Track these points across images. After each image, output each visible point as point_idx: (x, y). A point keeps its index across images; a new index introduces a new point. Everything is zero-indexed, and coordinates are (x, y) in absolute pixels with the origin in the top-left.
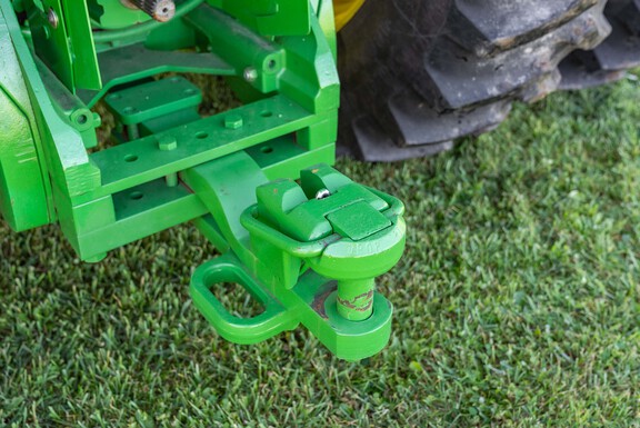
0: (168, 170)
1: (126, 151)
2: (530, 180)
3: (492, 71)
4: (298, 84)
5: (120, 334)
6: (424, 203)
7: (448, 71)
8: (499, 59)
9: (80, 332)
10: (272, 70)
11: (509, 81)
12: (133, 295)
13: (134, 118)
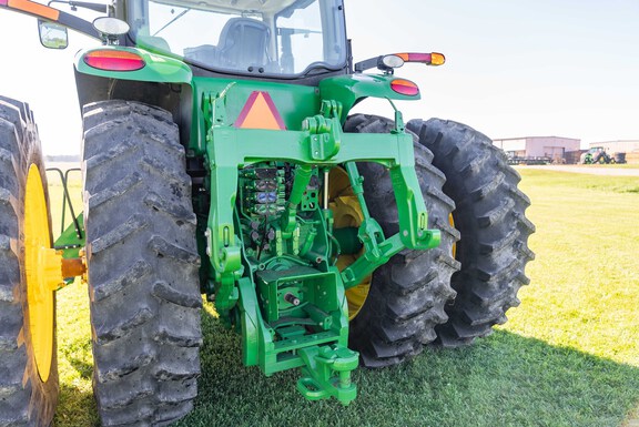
0: (293, 348)
1: (282, 342)
2: (432, 379)
3: (404, 329)
4: (336, 327)
5: (270, 418)
6: (388, 384)
7: (389, 328)
8: (405, 324)
9: (257, 416)
10: (327, 323)
11: (411, 333)
12: (276, 406)
13: (284, 336)
